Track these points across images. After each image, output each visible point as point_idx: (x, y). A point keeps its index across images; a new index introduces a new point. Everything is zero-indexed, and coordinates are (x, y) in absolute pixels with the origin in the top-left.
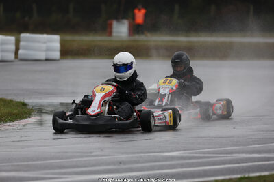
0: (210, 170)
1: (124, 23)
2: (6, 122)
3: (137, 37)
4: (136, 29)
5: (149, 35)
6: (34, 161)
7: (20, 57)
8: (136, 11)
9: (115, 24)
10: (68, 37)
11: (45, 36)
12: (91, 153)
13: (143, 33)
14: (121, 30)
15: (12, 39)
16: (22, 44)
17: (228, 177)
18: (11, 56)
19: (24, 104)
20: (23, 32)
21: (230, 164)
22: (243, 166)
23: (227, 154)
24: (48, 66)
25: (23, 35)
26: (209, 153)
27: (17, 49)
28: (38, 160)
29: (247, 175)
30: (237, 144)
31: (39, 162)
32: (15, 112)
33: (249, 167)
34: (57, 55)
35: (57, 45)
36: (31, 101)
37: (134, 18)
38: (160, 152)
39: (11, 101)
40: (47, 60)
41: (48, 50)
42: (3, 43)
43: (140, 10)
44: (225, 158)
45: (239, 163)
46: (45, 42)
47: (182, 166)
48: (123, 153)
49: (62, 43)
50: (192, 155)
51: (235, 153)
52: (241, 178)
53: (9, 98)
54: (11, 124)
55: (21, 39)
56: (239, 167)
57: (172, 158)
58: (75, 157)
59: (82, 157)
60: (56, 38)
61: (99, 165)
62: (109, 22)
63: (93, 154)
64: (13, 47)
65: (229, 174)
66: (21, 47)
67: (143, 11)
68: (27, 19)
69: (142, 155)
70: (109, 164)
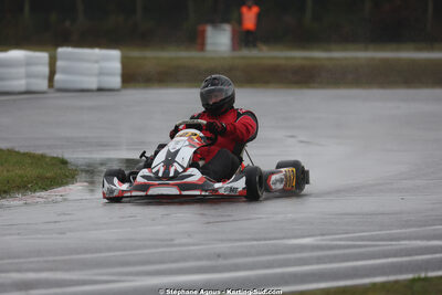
0: (364, 267)
1: (224, 30)
2: (35, 191)
3: (245, 52)
4: (244, 39)
5: (265, 48)
6: (79, 253)
7: (57, 85)
8: (244, 10)
9: (209, 31)
10: (135, 53)
11: (97, 51)
12: (172, 240)
13: (255, 46)
14: (220, 40)
15: (43, 56)
16: (59, 64)
17: (392, 278)
18: (43, 84)
19: (64, 162)
20: (62, 45)
21: (395, 256)
22: (417, 261)
23: (391, 240)
24: (103, 99)
25: (61, 50)
26: (362, 239)
27: (52, 73)
28: (86, 251)
29: (423, 275)
30: (407, 224)
31: (88, 256)
32: (48, 175)
33: (428, 261)
34: (116, 81)
35: (116, 66)
36: (75, 156)
37: (240, 21)
38: (284, 238)
39: (43, 156)
40: (100, 90)
41: (101, 73)
42: (28, 63)
43: (250, 8)
44: (390, 247)
45: (410, 255)
46: (97, 62)
47: (319, 260)
48: (222, 241)
49: (125, 62)
50: (335, 243)
51: (404, 239)
52: (414, 280)
53: (39, 152)
54: (43, 194)
55: (58, 56)
56: (410, 263)
57: (303, 248)
58: (145, 247)
59: (156, 247)
60: (115, 54)
61: (184, 259)
62: (200, 28)
63: (176, 242)
64: (46, 70)
65: (395, 274)
66: (58, 69)
67: (255, 10)
68: (68, 24)
69: (255, 243)
70: (199, 258)
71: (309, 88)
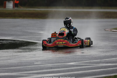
14: (10, 5)
51: (100, 63)
71: (42, 19)
